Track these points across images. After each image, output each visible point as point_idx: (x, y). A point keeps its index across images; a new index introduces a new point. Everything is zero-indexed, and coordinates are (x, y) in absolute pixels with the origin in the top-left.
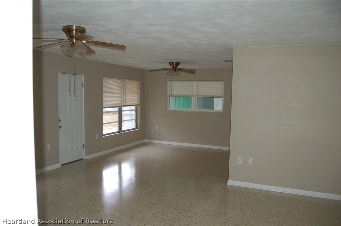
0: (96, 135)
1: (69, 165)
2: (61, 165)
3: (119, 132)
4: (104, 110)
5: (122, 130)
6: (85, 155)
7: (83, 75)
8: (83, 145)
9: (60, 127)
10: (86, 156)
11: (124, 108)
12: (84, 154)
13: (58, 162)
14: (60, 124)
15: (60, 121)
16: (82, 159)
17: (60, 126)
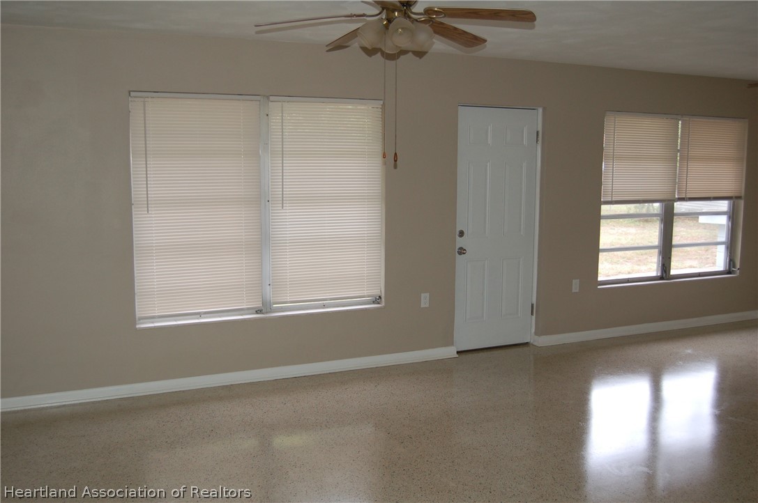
0: (574, 281)
1: (481, 354)
2: (458, 352)
3: (661, 278)
4: (606, 209)
5: (673, 272)
6: (536, 333)
7: (540, 110)
8: (532, 305)
9: (462, 251)
10: (536, 337)
11: (680, 207)
12: (533, 330)
13: (449, 342)
14: (460, 242)
15: (462, 234)
16: (527, 344)
17: (461, 248)
